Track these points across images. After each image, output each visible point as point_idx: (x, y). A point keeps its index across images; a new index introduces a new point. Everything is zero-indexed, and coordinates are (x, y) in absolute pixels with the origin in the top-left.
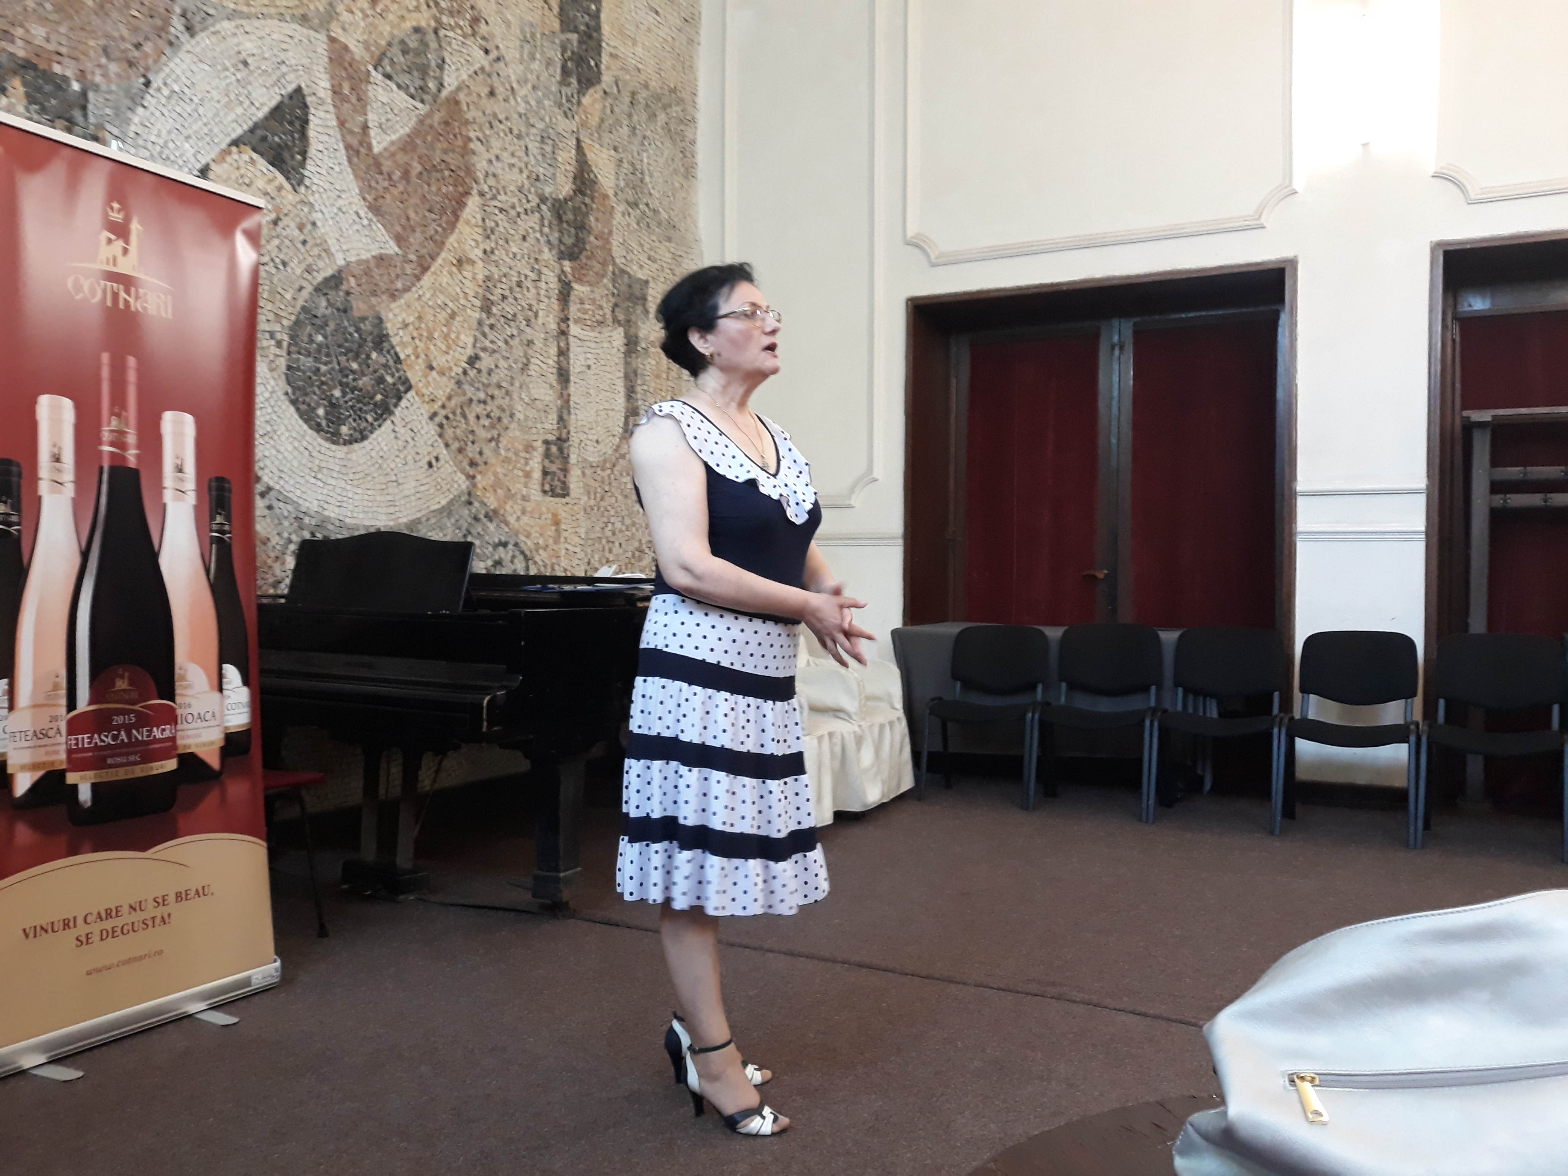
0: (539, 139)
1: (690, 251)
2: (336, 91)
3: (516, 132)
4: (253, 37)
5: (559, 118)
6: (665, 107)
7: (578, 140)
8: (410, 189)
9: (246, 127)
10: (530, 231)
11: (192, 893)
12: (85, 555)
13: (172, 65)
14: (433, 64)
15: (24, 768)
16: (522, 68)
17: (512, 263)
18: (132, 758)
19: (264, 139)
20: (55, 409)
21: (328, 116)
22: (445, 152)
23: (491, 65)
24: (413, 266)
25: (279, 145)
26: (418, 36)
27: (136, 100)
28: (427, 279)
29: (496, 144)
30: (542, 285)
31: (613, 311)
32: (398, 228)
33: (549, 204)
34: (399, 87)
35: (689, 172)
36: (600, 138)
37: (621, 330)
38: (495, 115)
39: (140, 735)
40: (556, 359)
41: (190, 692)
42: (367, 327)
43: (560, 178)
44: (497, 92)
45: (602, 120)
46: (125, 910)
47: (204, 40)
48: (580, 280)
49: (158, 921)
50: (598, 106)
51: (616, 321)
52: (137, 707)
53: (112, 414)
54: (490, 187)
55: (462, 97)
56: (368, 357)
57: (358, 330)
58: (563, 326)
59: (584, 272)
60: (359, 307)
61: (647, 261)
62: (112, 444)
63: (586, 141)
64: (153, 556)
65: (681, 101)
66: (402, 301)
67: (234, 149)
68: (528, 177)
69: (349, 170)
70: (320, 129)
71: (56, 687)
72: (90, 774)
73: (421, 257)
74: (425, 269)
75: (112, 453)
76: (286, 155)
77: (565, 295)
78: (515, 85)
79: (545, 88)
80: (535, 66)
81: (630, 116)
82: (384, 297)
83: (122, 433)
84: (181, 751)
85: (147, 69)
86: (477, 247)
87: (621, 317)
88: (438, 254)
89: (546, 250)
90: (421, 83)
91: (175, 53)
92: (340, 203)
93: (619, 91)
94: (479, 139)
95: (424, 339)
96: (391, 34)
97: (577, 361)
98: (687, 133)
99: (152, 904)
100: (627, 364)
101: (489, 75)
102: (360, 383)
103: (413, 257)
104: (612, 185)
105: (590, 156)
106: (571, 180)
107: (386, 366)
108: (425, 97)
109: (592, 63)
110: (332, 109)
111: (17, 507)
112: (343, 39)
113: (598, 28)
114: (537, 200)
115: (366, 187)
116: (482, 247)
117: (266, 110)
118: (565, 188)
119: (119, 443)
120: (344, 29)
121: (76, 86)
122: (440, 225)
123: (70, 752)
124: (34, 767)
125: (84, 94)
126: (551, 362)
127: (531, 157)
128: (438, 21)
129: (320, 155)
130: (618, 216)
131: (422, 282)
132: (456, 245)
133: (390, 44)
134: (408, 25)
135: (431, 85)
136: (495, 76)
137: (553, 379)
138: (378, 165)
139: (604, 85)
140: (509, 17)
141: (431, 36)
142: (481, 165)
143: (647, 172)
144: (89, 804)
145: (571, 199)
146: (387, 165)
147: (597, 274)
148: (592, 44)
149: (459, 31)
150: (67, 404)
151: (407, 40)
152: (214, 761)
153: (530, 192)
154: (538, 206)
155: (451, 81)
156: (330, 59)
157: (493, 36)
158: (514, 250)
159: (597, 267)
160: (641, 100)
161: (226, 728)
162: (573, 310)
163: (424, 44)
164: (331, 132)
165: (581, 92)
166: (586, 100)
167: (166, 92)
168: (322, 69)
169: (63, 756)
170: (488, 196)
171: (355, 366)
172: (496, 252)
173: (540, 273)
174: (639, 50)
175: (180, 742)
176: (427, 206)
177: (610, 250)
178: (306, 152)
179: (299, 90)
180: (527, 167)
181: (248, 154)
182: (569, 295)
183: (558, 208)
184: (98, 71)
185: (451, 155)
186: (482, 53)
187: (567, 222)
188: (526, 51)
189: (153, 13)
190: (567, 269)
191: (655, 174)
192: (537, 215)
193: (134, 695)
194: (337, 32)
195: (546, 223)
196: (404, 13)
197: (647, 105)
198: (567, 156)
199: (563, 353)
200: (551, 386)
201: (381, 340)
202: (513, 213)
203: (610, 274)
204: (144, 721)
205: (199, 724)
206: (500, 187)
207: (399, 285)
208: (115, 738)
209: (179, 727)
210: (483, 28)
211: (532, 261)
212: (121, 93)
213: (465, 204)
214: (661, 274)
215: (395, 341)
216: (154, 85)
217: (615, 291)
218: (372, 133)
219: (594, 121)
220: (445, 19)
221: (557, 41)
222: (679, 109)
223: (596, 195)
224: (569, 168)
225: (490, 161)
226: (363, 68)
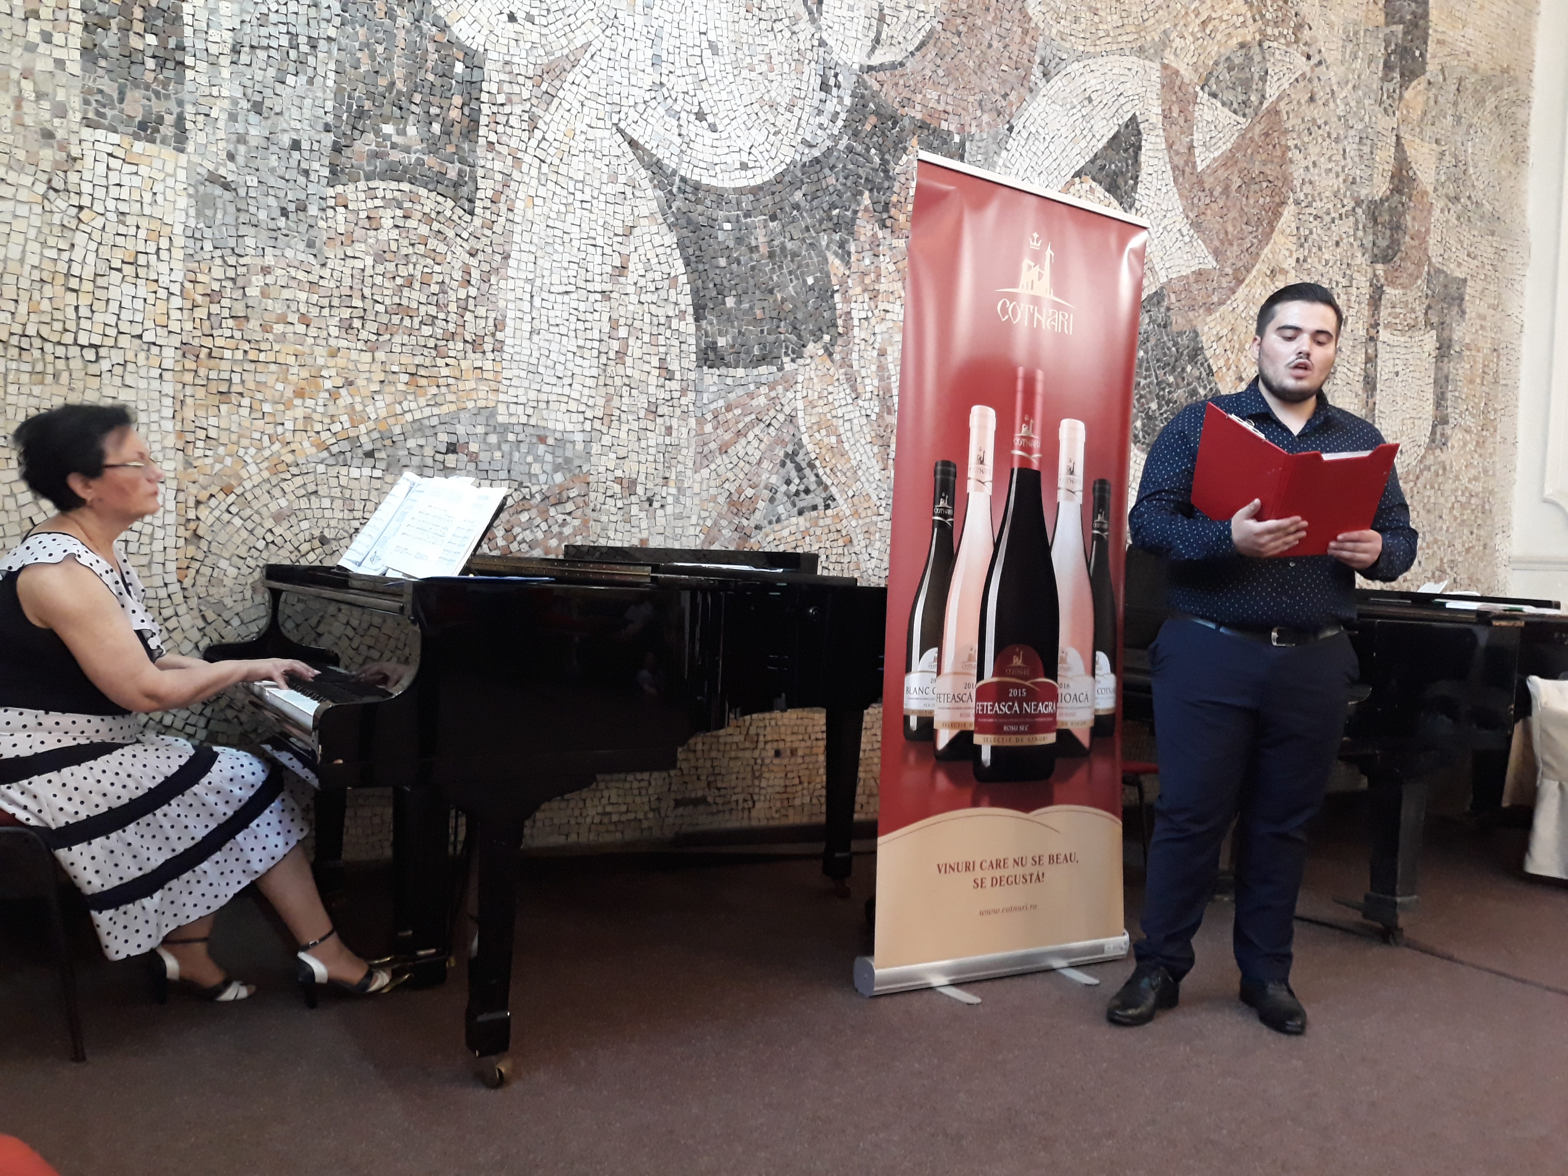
0: (1357, 140)
1: (1516, 243)
2: (1166, 116)
3: (1334, 136)
4: (1097, 74)
5: (1379, 116)
6: (1495, 90)
7: (1398, 137)
8: (1229, 204)
9: (1087, 159)
10: (1344, 236)
11: (1062, 858)
12: (996, 546)
13: (1030, 108)
14: (1256, 77)
15: (945, 725)
16: (1343, 68)
17: (1324, 271)
18: (1022, 728)
19: (1102, 168)
20: (983, 416)
21: (1158, 140)
22: (1264, 163)
23: (1312, 70)
24: (1228, 279)
25: (1115, 172)
26: (1243, 51)
27: (1001, 144)
28: (1242, 291)
29: (1313, 150)
30: (1354, 290)
31: (1426, 314)
32: (1217, 243)
33: (1364, 206)
34: (1224, 104)
35: (1519, 158)
36: (1421, 132)
37: (1433, 333)
38: (1314, 121)
39: (1028, 708)
40: (1363, 366)
41: (1069, 674)
42: (1183, 341)
43: (1377, 178)
44: (1317, 97)
45: (1425, 113)
46: (1010, 862)
47: (1057, 82)
48: (1392, 283)
49: (1034, 877)
50: (1421, 99)
51: (1428, 324)
52: (1028, 683)
53: (1023, 421)
54: (1306, 195)
55: (1282, 105)
56: (1183, 370)
57: (1175, 344)
58: (1373, 332)
59: (1397, 274)
60: (1178, 322)
61: (1466, 258)
62: (1023, 448)
63: (1406, 137)
64: (1046, 549)
65: (1513, 81)
66: (1218, 314)
67: (1077, 180)
68: (1345, 181)
69: (1175, 190)
70: (1151, 153)
71: (970, 658)
72: (990, 737)
73: (1236, 271)
74: (1240, 282)
75: (1021, 457)
76: (1120, 181)
77: (1375, 300)
78: (1335, 88)
79: (1366, 86)
80: (1357, 64)
81: (1455, 104)
82: (1201, 311)
83: (1029, 439)
84: (1059, 727)
85: (1011, 116)
86: (1291, 256)
87: (1435, 320)
88: (1253, 266)
89: (1359, 255)
90: (1244, 97)
91: (1034, 99)
92: (1166, 222)
93: (1445, 80)
94: (1296, 146)
95: (1235, 351)
96: (1218, 52)
97: (1384, 369)
98: (1518, 115)
99: (1030, 861)
100: (1438, 369)
101: (1310, 81)
102: (1175, 395)
103: (1229, 270)
104: (1433, 180)
105: (1410, 152)
106: (1388, 179)
107: (1199, 378)
108: (1247, 111)
109: (1417, 53)
110: (1161, 132)
111: (951, 502)
112: (1174, 65)
113: (1425, 15)
114: (1352, 204)
115: (1189, 204)
116: (1295, 256)
117: (1105, 140)
118: (1381, 188)
119: (1027, 449)
120: (1175, 54)
121: (957, 139)
122: (1255, 237)
123: (977, 716)
124: (952, 725)
125: (962, 144)
126: (1357, 369)
127: (1349, 160)
128: (1262, 32)
129: (1149, 178)
130: (1436, 213)
131: (1237, 295)
132: (1270, 256)
133: (1216, 63)
134: (1234, 42)
135: (1253, 98)
136: (1316, 82)
137: (1359, 387)
138: (1201, 182)
139: (1428, 75)
140: (1333, 18)
141: (1256, 49)
142: (1297, 173)
143: (1471, 163)
144: (989, 764)
145: (1387, 199)
146: (1209, 182)
147: (1411, 275)
148: (1418, 33)
149: (1283, 41)
150: (991, 412)
151: (1232, 57)
152: (1084, 739)
153: (1345, 196)
154: (1354, 209)
155: (1272, 92)
156: (1163, 86)
157: (1315, 40)
158: (1327, 256)
159: (1411, 268)
160: (1469, 86)
161: (1096, 710)
162: (1384, 314)
163: (1249, 58)
164: (1160, 155)
165: (1404, 86)
166: (1408, 94)
167: (1025, 134)
168: (1155, 97)
169: (972, 719)
170: (1303, 204)
171: (1171, 379)
172: (1309, 260)
173: (1351, 279)
174: (1470, 32)
175: (1058, 718)
176: (1245, 219)
177: (1426, 249)
178: (1137, 177)
179: (1134, 117)
180: (1343, 171)
181: (1089, 183)
182: (1380, 299)
183: (1374, 211)
184: (974, 123)
185: (1269, 166)
186: (1304, 59)
187: (1383, 225)
188: (1348, 52)
189: (1019, 65)
190: (1380, 273)
191: (1481, 165)
192: (1351, 218)
193: (1026, 672)
194: (1169, 58)
195: (1361, 227)
196: (1231, 30)
197: (1476, 91)
198: (1385, 156)
199: (1371, 360)
200: (1357, 395)
201: (1196, 353)
202: (1327, 219)
203: (1425, 275)
204: (1033, 696)
205: (1075, 704)
206: (1316, 194)
207: (1215, 299)
208: (1010, 708)
209: (1059, 704)
210: (1306, 34)
211: (1344, 266)
212: (990, 140)
213: (1281, 214)
214: (1480, 271)
215: (1208, 353)
216: (1016, 130)
217: (1430, 292)
218: (1197, 152)
219: (1416, 115)
220: (1269, 31)
221: (1381, 36)
222: (1511, 89)
223: (1415, 192)
224: (1387, 167)
225: (1307, 168)
226: (1191, 90)
